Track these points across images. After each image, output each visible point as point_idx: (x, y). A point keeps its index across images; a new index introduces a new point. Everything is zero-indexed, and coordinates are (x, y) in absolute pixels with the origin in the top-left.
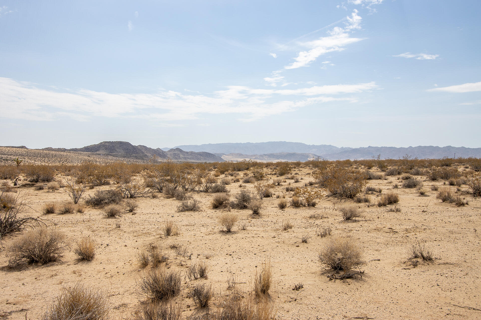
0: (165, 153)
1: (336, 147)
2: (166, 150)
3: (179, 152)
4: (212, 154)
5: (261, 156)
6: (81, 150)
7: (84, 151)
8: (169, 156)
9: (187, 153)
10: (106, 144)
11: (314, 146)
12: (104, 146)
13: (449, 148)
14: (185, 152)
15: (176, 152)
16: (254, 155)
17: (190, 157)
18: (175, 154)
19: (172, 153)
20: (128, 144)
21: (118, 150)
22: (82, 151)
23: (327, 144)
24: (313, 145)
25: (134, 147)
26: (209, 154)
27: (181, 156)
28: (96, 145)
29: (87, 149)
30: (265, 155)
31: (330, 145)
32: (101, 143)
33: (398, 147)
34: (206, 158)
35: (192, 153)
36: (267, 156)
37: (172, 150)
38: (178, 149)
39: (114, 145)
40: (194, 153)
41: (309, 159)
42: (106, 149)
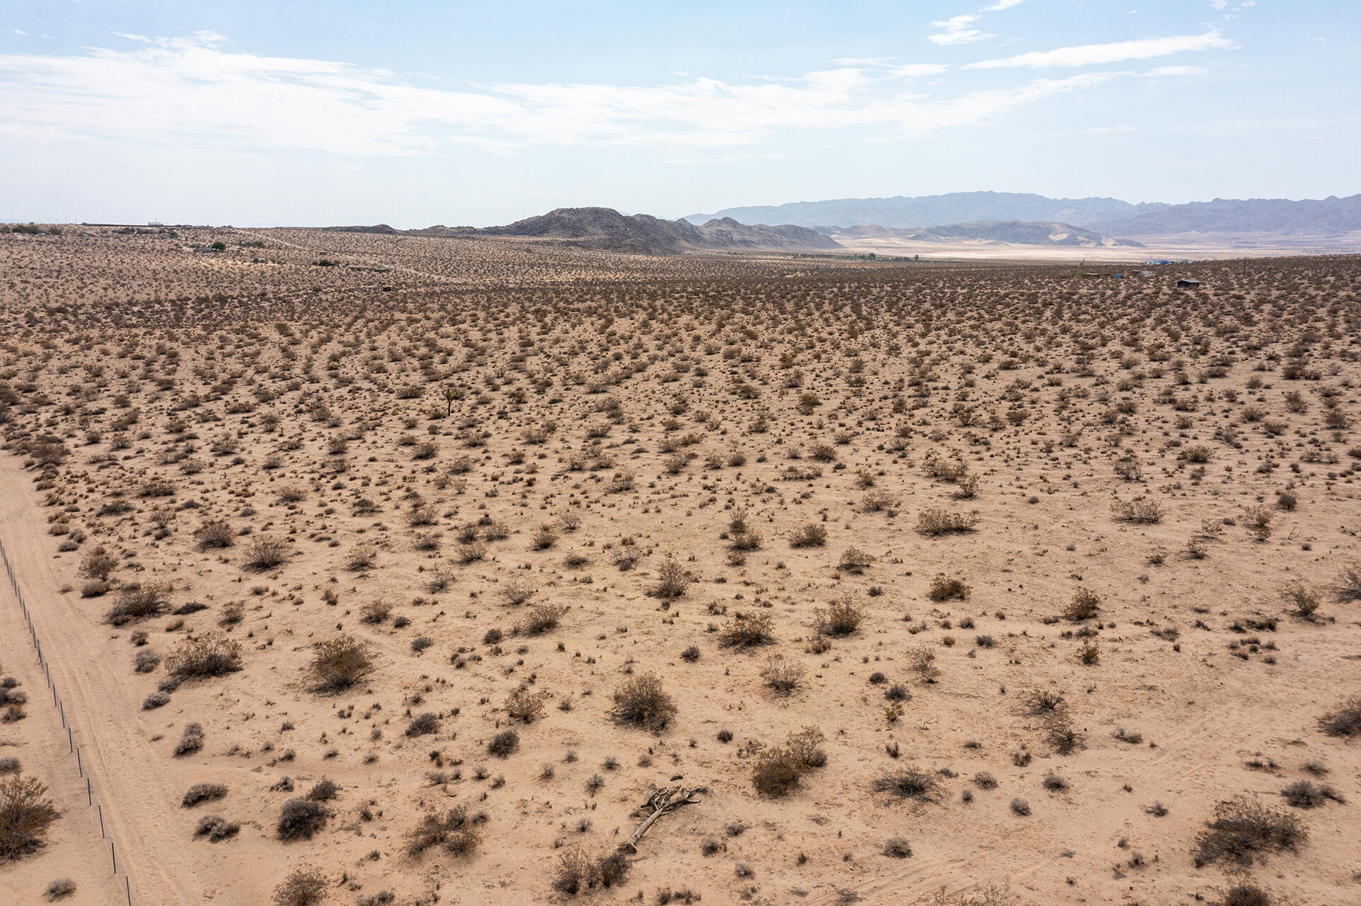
0: (697, 232)
1: (1124, 203)
3: (730, 228)
4: (808, 230)
5: (930, 229)
6: (508, 231)
7: (516, 234)
8: (706, 237)
9: (750, 228)
10: (562, 215)
11: (1066, 203)
12: (558, 219)
14: (743, 227)
15: (724, 228)
16: (912, 230)
17: (756, 239)
18: (720, 233)
19: (713, 229)
20: (612, 214)
21: (591, 230)
24: (1065, 201)
25: (628, 221)
26: (801, 229)
27: (736, 236)
28: (540, 217)
29: (521, 228)
31: (1110, 199)
32: (552, 213)
34: (795, 240)
35: (761, 228)
36: (946, 232)
37: (713, 222)
38: (726, 220)
39: (580, 216)
40: (767, 229)
41: (1051, 237)
42: (564, 226)
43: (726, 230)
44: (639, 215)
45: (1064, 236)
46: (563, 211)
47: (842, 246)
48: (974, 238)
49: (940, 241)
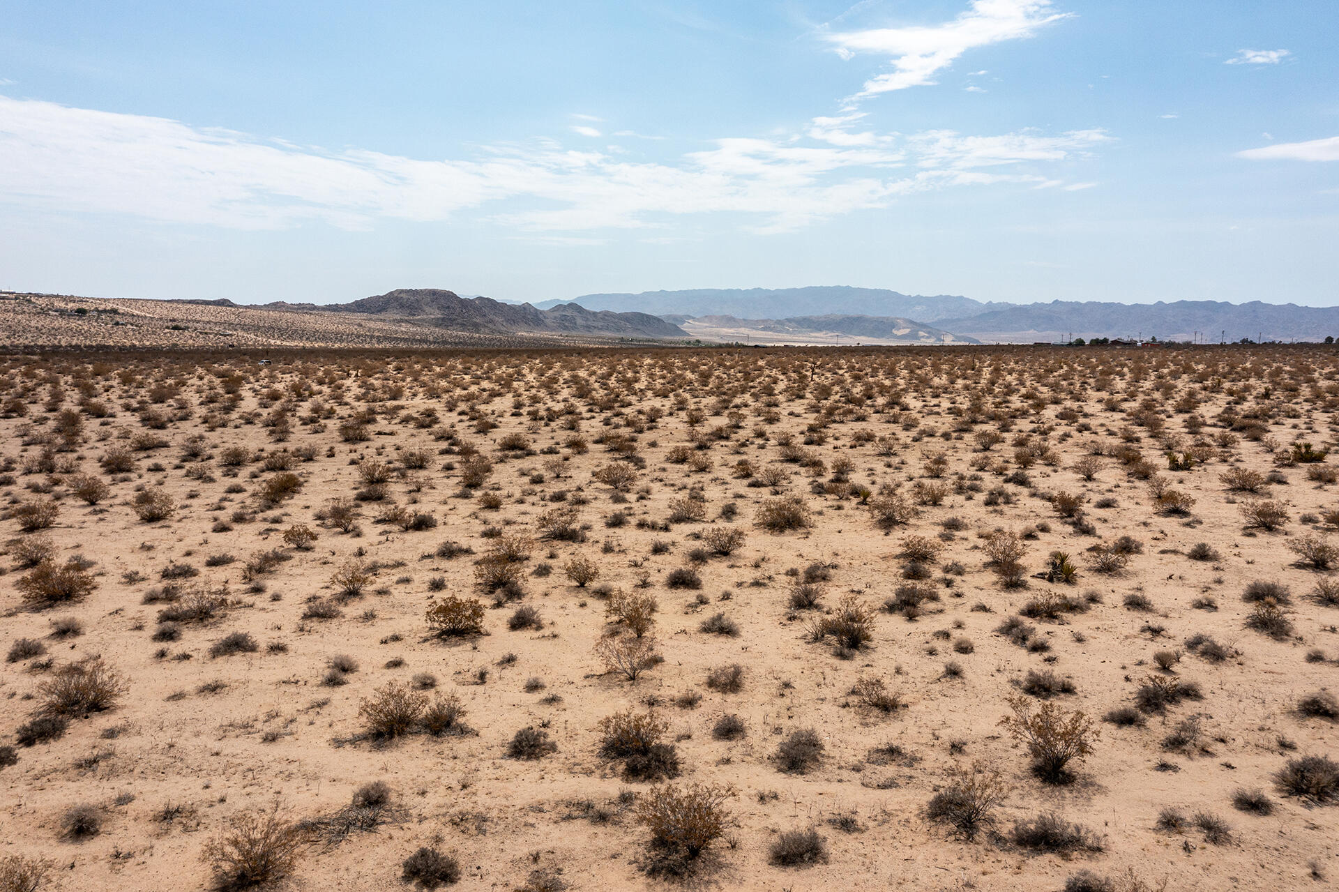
0: (541, 316)
1: (974, 302)
2: (546, 308)
3: (575, 314)
4: (655, 318)
5: (779, 322)
6: (348, 308)
7: (354, 311)
8: (548, 321)
9: (595, 314)
10: (402, 295)
11: (919, 300)
12: (397, 299)
13: (1255, 308)
14: (588, 312)
15: (569, 312)
16: (763, 321)
17: (600, 324)
18: (564, 318)
19: (556, 314)
20: (449, 296)
21: (427, 309)
22: (350, 310)
23: (955, 293)
24: (919, 298)
25: (465, 303)
26: (648, 316)
27: (579, 321)
28: (379, 297)
29: (361, 306)
30: (787, 320)
31: (961, 297)
32: (391, 293)
33: (1128, 302)
34: (640, 327)
35: (606, 315)
36: (793, 324)
37: (560, 307)
38: (572, 306)
39: (419, 297)
40: (613, 315)
41: (895, 332)
42: (402, 306)
43: (570, 314)
44: (481, 298)
45: (907, 331)
46: (402, 291)
47: (689, 335)
48: (820, 331)
49: (788, 332)
